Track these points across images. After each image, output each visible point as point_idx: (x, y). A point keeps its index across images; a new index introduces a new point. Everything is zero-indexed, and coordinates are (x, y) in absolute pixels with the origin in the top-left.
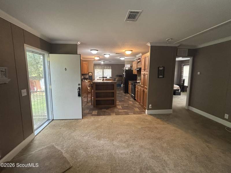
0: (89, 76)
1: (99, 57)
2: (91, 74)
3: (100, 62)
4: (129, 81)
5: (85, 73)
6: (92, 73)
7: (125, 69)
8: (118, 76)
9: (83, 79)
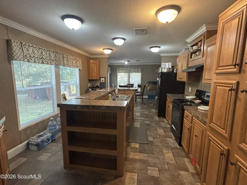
0: (101, 83)
1: (112, 50)
2: (103, 79)
3: (123, 61)
4: (167, 94)
5: (92, 78)
6: (105, 78)
7: (162, 70)
8: (150, 83)
9: (90, 88)
